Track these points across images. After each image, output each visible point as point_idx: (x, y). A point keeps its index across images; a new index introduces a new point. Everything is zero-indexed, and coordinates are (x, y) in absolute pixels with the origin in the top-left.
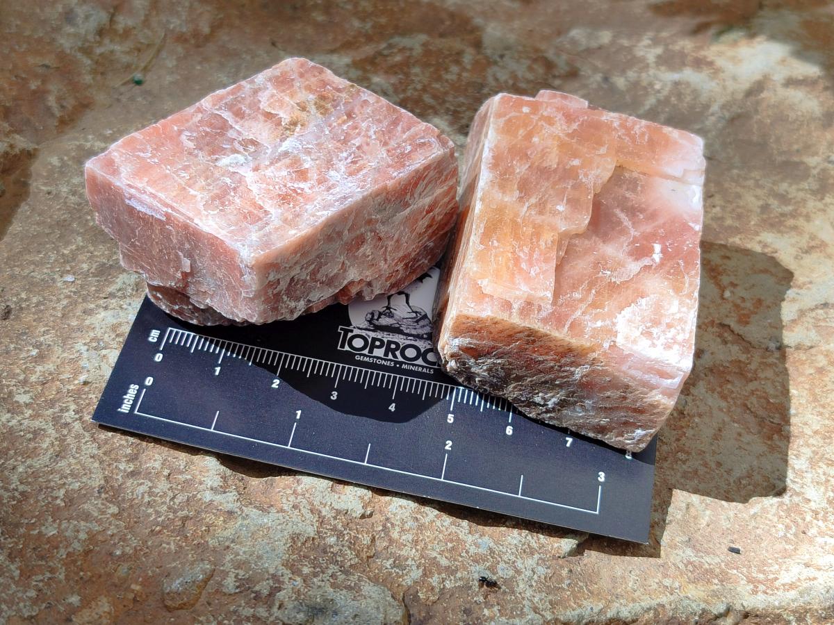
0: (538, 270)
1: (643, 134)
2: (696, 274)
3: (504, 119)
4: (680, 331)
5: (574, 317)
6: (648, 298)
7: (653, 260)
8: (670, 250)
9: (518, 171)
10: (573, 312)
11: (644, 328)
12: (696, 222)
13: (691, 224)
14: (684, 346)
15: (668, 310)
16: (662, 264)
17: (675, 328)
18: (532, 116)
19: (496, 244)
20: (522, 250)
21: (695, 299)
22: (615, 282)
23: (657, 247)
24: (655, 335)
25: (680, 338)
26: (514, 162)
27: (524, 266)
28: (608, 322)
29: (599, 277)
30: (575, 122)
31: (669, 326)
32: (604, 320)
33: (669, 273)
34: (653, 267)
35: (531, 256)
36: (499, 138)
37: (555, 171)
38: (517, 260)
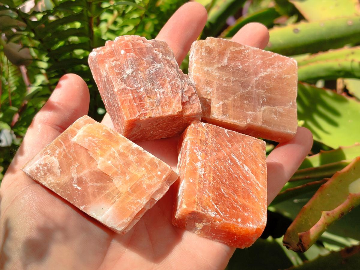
0: (86, 141)
1: (131, 208)
2: (62, 195)
3: (158, 163)
4: (41, 176)
5: (64, 145)
6: (60, 173)
7: (75, 184)
8: (76, 192)
9: (132, 156)
10: (66, 147)
11: (48, 165)
12: (84, 208)
13: (84, 206)
14: (35, 174)
15: (52, 177)
16: (71, 186)
17: (43, 175)
18: (155, 173)
19: (103, 134)
20: (97, 140)
21: (52, 188)
22: (71, 166)
23: (79, 188)
24: (44, 167)
25: (39, 175)
26: (136, 157)
27: (90, 138)
28: (57, 155)
29: (76, 162)
30: (146, 187)
31: (45, 174)
32: (58, 154)
33: (67, 186)
34: (72, 182)
35: (94, 142)
36: (149, 157)
37: (127, 169)
38: (94, 137)
